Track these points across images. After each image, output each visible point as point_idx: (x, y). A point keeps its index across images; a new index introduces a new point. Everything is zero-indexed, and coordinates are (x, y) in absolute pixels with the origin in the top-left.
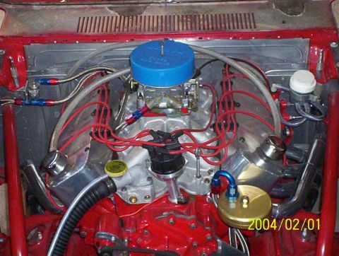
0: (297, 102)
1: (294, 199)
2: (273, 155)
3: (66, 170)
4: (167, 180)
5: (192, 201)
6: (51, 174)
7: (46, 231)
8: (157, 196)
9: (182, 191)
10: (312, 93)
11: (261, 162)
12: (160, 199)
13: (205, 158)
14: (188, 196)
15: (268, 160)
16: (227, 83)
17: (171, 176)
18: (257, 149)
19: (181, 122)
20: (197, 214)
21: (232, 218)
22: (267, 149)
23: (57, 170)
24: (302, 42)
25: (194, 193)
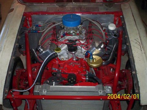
0: (110, 32)
1: (109, 60)
2: (103, 47)
3: (43, 51)
4: (72, 54)
5: (80, 60)
6: (39, 52)
7: (37, 68)
8: (70, 58)
9: (77, 57)
10: (115, 30)
11: (100, 49)
12: (70, 59)
13: (83, 48)
14: (78, 59)
15: (102, 48)
16: (90, 27)
17: (73, 52)
18: (99, 45)
19: (77, 37)
20: (81, 63)
21: (91, 64)
22: (101, 45)
23: (41, 50)
24: (113, 15)
25: (80, 58)
